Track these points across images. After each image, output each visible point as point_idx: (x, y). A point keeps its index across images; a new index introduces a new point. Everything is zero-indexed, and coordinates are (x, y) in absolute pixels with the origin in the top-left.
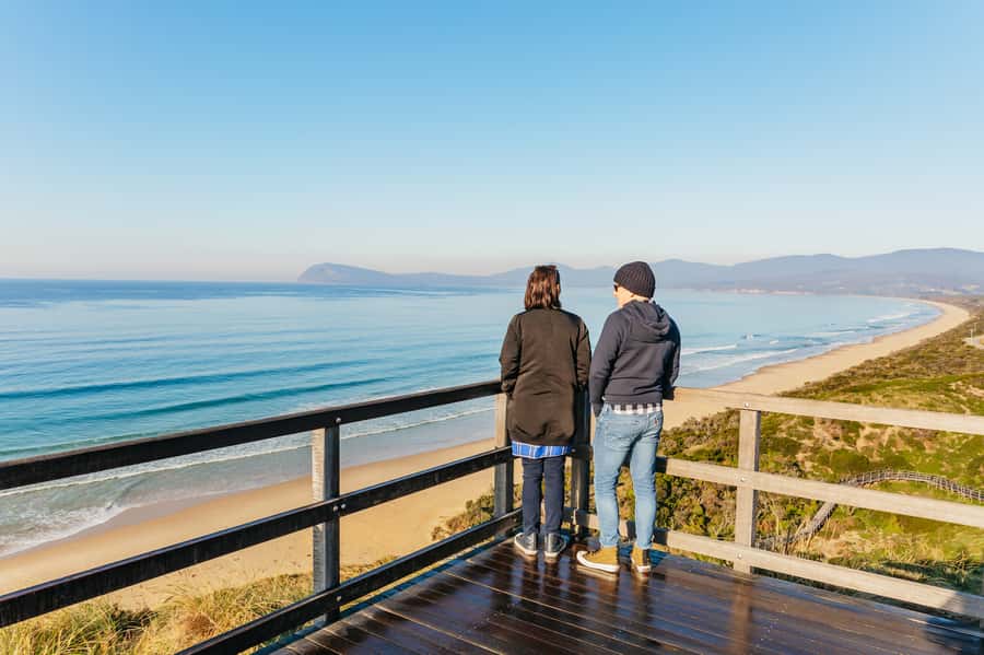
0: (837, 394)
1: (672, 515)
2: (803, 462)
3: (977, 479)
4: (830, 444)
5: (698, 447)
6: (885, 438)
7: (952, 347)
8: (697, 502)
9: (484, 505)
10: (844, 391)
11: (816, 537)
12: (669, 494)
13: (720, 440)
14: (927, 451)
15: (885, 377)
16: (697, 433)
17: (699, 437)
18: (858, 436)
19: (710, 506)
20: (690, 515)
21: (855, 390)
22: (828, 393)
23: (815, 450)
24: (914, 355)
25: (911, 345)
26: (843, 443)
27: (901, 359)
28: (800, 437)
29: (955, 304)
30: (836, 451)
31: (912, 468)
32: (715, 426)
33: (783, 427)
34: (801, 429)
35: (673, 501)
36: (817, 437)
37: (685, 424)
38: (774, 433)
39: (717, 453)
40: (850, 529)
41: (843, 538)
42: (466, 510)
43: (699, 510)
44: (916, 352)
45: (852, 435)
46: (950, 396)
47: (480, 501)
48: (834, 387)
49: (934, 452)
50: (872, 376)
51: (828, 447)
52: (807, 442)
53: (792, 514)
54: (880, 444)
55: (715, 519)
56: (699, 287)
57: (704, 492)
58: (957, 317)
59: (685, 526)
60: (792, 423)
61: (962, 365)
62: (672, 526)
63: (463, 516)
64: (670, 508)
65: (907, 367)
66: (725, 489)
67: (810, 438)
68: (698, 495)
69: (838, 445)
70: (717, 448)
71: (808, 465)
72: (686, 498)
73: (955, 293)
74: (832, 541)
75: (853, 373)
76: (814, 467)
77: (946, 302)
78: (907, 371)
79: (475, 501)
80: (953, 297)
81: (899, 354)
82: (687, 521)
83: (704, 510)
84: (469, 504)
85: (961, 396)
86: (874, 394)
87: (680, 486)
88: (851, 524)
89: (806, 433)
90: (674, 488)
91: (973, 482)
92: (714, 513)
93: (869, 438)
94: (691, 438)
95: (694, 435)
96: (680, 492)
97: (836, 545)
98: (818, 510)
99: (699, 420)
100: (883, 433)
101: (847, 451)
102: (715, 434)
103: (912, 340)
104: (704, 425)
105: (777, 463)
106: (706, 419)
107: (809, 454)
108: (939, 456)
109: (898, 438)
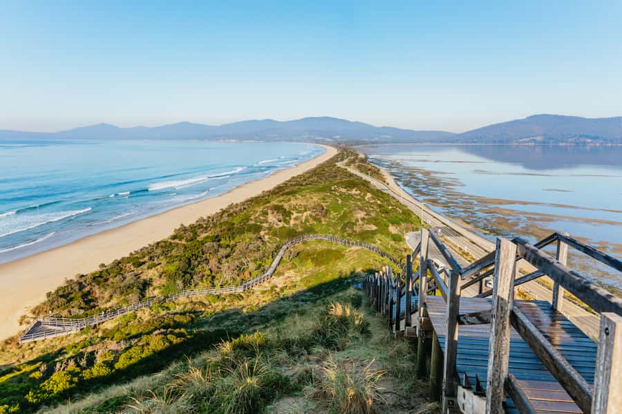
0: (279, 197)
1: (192, 278)
2: (264, 236)
3: (345, 234)
4: (277, 225)
5: (206, 234)
6: (304, 218)
7: (331, 167)
8: (207, 268)
9: (61, 293)
10: (282, 195)
11: (273, 277)
12: (190, 265)
13: (218, 229)
14: (323, 223)
15: (302, 185)
16: (205, 226)
17: (206, 228)
18: (290, 219)
19: (215, 269)
20: (203, 276)
21: (288, 194)
22: (274, 196)
23: (270, 229)
24: (314, 172)
25: (313, 167)
26: (283, 223)
27: (308, 175)
28: (262, 223)
29: (331, 146)
30: (280, 228)
31: (317, 232)
32: (215, 221)
33: (252, 218)
34: (262, 218)
35: (193, 269)
36: (270, 221)
37: (197, 221)
38: (248, 222)
39: (217, 237)
40: (290, 269)
41: (286, 275)
42: (47, 299)
43: (208, 272)
44: (315, 171)
45: (287, 218)
46: (333, 194)
47: (57, 292)
48: (277, 193)
49: (326, 223)
50: (295, 185)
51: (276, 226)
52: (265, 225)
53: (260, 265)
54: (301, 222)
55: (218, 276)
56: (201, 139)
57: (210, 262)
58: (332, 152)
59: (201, 283)
60: (257, 215)
61: (336, 176)
62: (193, 285)
63: (44, 304)
64: (191, 274)
65: (311, 179)
66: (223, 257)
67: (266, 223)
68: (207, 264)
69: (281, 224)
70: (216, 235)
71: (267, 237)
72: (200, 267)
73: (331, 140)
74: (281, 277)
75: (286, 184)
76: (269, 238)
77: (327, 144)
78: (312, 181)
79: (53, 291)
80: (329, 142)
81: (307, 173)
82: (202, 280)
83: (211, 272)
84: (49, 295)
85: (337, 193)
86: (297, 196)
87: (196, 259)
88: (290, 266)
89: (264, 220)
90: (192, 261)
91: (343, 236)
92: (217, 273)
93: (296, 219)
94: (201, 230)
95: (202, 227)
96: (196, 263)
97: (282, 279)
98: (273, 260)
99: (205, 218)
100: (302, 216)
101: (285, 227)
102: (215, 225)
103: (312, 165)
104: (209, 221)
105: (250, 239)
106: (209, 217)
107: (266, 231)
108: (328, 225)
109: (309, 218)
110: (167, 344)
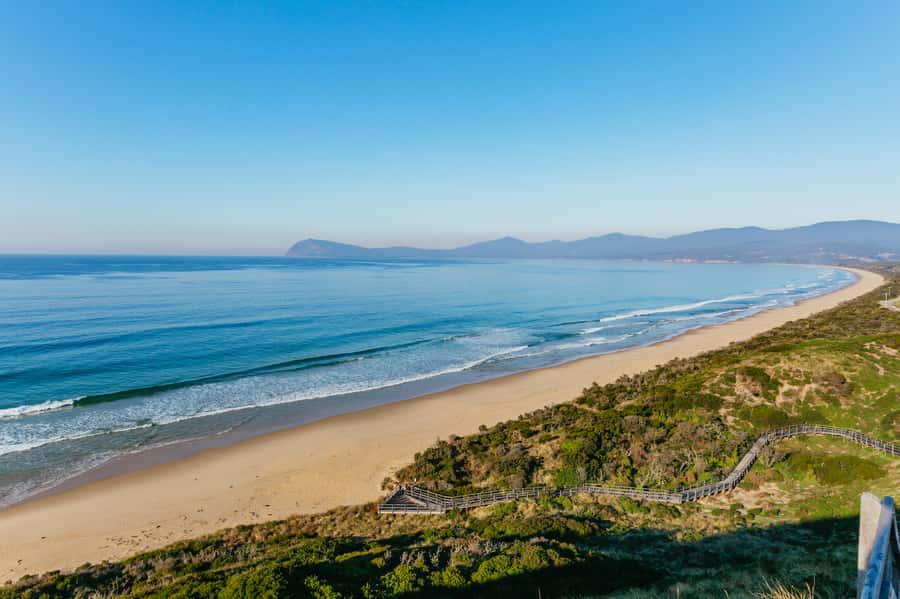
0: (756, 354)
1: (601, 467)
2: (725, 417)
3: (890, 433)
4: (751, 400)
5: (628, 403)
6: (803, 394)
7: (869, 309)
8: (625, 454)
9: (430, 457)
10: (765, 351)
11: (737, 488)
12: (599, 447)
13: (649, 397)
14: (843, 407)
15: (805, 337)
16: (629, 389)
17: (630, 393)
18: (777, 393)
19: (637, 458)
20: (618, 466)
21: (775, 350)
22: (749, 353)
23: (737, 405)
24: (832, 316)
25: (830, 308)
26: (763, 399)
27: (819, 320)
28: (723, 394)
29: (871, 270)
30: (756, 407)
31: (829, 423)
32: (645, 383)
33: (707, 384)
34: (723, 386)
35: (603, 453)
36: (738, 393)
37: (619, 380)
38: (699, 390)
39: (645, 408)
40: (768, 480)
41: (762, 489)
42: (414, 462)
43: (626, 462)
44: (835, 313)
45: (771, 391)
46: (865, 356)
47: (426, 454)
48: (755, 347)
49: (848, 408)
50: (792, 336)
51: (749, 403)
52: (729, 398)
53: (714, 465)
54: (798, 401)
55: (642, 471)
56: (638, 257)
57: (632, 445)
58: (873, 281)
59: (613, 477)
60: (715, 381)
61: (878, 325)
62: (601, 478)
63: (410, 467)
64: (599, 460)
65: (825, 328)
66: (652, 442)
67: (732, 395)
68: (627, 448)
69: (758, 401)
70: (645, 404)
71: (730, 419)
72: (615, 451)
73: (870, 261)
74: (753, 492)
75: (775, 334)
76: (735, 421)
77: (862, 268)
78: (825, 331)
79: (422, 453)
80: (870, 264)
81: (818, 316)
82: (615, 473)
83: (632, 462)
84: (417, 456)
85: (875, 355)
86: (793, 354)
87: (610, 439)
88: (770, 475)
89: (728, 390)
90: (604, 441)
91: (886, 436)
92: (640, 465)
93: (787, 394)
94: (622, 394)
95: (626, 391)
96: (609, 445)
97: (755, 496)
98: (740, 461)
99: (631, 377)
100: (801, 390)
101: (766, 406)
102: (645, 390)
103: (831, 303)
104: (635, 382)
105: (701, 418)
106: (637, 376)
107: (731, 409)
108: (854, 411)
109: (814, 394)
110: (545, 562)
